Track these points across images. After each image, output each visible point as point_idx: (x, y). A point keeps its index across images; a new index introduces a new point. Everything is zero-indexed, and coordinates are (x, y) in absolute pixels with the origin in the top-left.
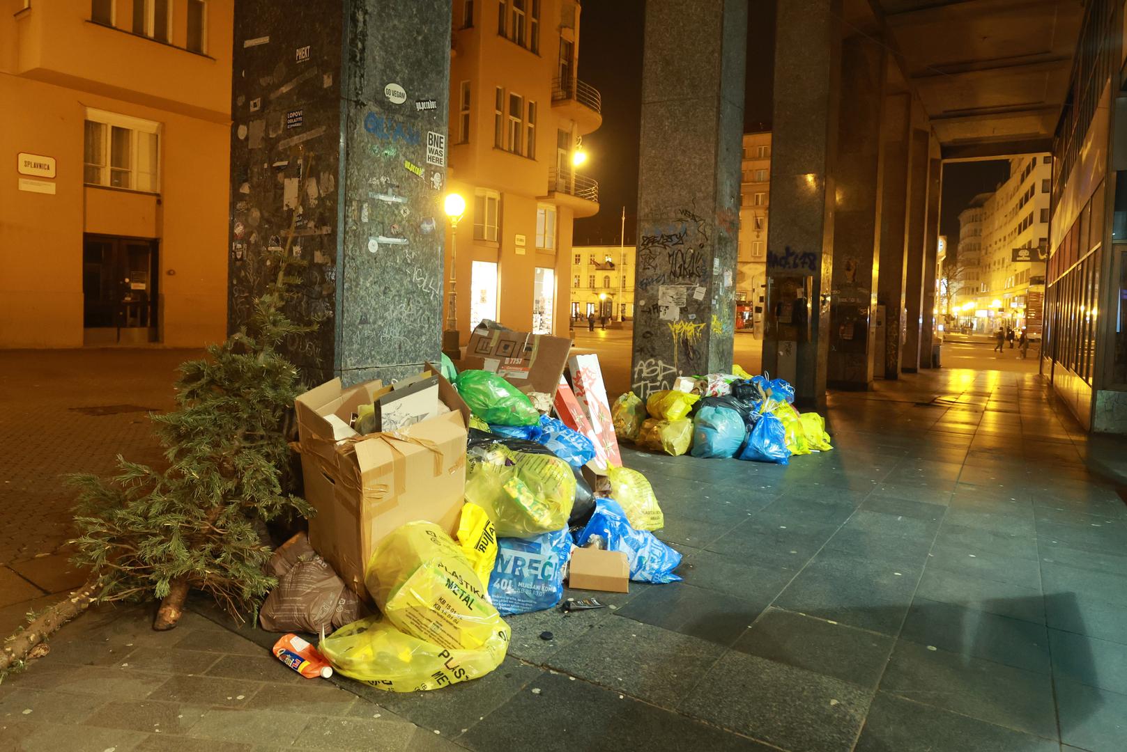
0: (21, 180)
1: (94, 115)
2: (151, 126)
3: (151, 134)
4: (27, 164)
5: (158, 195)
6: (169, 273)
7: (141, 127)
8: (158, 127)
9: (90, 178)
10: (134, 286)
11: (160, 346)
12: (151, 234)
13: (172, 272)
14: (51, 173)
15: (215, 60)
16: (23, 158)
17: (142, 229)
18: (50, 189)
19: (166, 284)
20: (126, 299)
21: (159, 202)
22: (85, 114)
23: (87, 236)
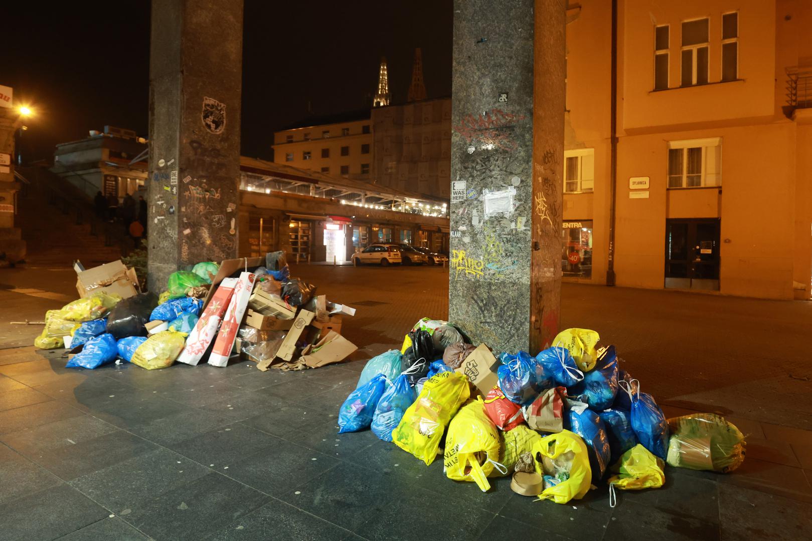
0: (630, 193)
1: (675, 145)
2: (715, 141)
3: (716, 147)
4: (634, 183)
5: (720, 187)
6: (725, 241)
7: (708, 144)
8: (720, 142)
9: (674, 184)
10: (703, 251)
11: (717, 293)
12: (715, 216)
13: (727, 241)
14: (647, 186)
15: (744, 80)
16: (632, 180)
17: (708, 213)
18: (646, 195)
19: (724, 249)
20: (697, 260)
21: (720, 192)
22: (668, 146)
23: (669, 221)
